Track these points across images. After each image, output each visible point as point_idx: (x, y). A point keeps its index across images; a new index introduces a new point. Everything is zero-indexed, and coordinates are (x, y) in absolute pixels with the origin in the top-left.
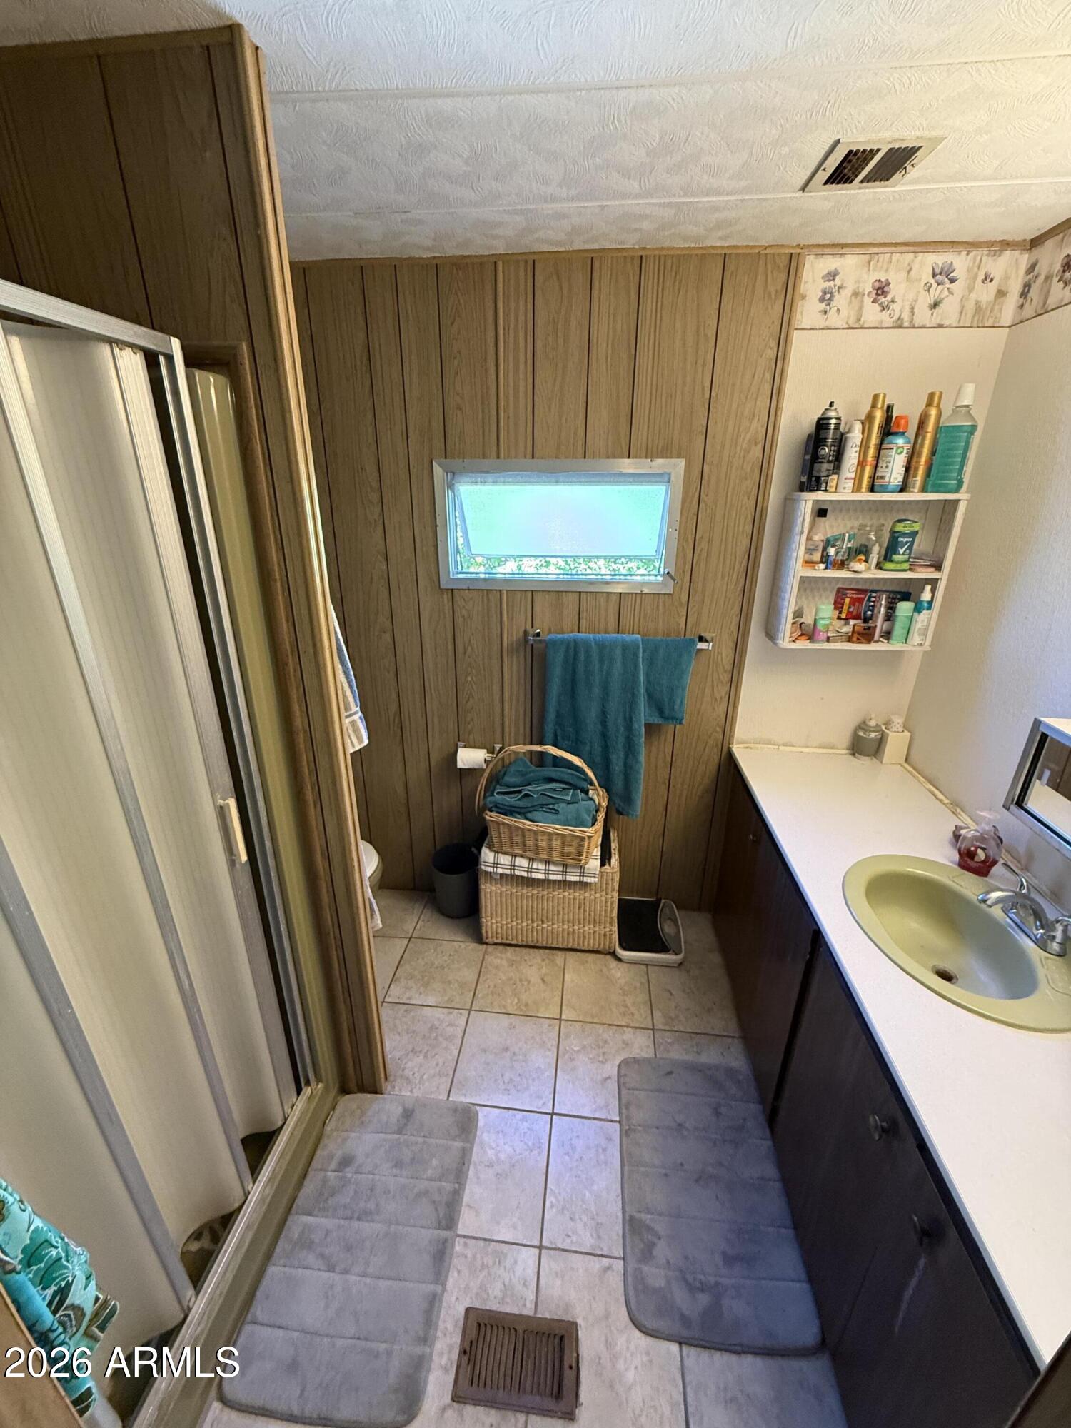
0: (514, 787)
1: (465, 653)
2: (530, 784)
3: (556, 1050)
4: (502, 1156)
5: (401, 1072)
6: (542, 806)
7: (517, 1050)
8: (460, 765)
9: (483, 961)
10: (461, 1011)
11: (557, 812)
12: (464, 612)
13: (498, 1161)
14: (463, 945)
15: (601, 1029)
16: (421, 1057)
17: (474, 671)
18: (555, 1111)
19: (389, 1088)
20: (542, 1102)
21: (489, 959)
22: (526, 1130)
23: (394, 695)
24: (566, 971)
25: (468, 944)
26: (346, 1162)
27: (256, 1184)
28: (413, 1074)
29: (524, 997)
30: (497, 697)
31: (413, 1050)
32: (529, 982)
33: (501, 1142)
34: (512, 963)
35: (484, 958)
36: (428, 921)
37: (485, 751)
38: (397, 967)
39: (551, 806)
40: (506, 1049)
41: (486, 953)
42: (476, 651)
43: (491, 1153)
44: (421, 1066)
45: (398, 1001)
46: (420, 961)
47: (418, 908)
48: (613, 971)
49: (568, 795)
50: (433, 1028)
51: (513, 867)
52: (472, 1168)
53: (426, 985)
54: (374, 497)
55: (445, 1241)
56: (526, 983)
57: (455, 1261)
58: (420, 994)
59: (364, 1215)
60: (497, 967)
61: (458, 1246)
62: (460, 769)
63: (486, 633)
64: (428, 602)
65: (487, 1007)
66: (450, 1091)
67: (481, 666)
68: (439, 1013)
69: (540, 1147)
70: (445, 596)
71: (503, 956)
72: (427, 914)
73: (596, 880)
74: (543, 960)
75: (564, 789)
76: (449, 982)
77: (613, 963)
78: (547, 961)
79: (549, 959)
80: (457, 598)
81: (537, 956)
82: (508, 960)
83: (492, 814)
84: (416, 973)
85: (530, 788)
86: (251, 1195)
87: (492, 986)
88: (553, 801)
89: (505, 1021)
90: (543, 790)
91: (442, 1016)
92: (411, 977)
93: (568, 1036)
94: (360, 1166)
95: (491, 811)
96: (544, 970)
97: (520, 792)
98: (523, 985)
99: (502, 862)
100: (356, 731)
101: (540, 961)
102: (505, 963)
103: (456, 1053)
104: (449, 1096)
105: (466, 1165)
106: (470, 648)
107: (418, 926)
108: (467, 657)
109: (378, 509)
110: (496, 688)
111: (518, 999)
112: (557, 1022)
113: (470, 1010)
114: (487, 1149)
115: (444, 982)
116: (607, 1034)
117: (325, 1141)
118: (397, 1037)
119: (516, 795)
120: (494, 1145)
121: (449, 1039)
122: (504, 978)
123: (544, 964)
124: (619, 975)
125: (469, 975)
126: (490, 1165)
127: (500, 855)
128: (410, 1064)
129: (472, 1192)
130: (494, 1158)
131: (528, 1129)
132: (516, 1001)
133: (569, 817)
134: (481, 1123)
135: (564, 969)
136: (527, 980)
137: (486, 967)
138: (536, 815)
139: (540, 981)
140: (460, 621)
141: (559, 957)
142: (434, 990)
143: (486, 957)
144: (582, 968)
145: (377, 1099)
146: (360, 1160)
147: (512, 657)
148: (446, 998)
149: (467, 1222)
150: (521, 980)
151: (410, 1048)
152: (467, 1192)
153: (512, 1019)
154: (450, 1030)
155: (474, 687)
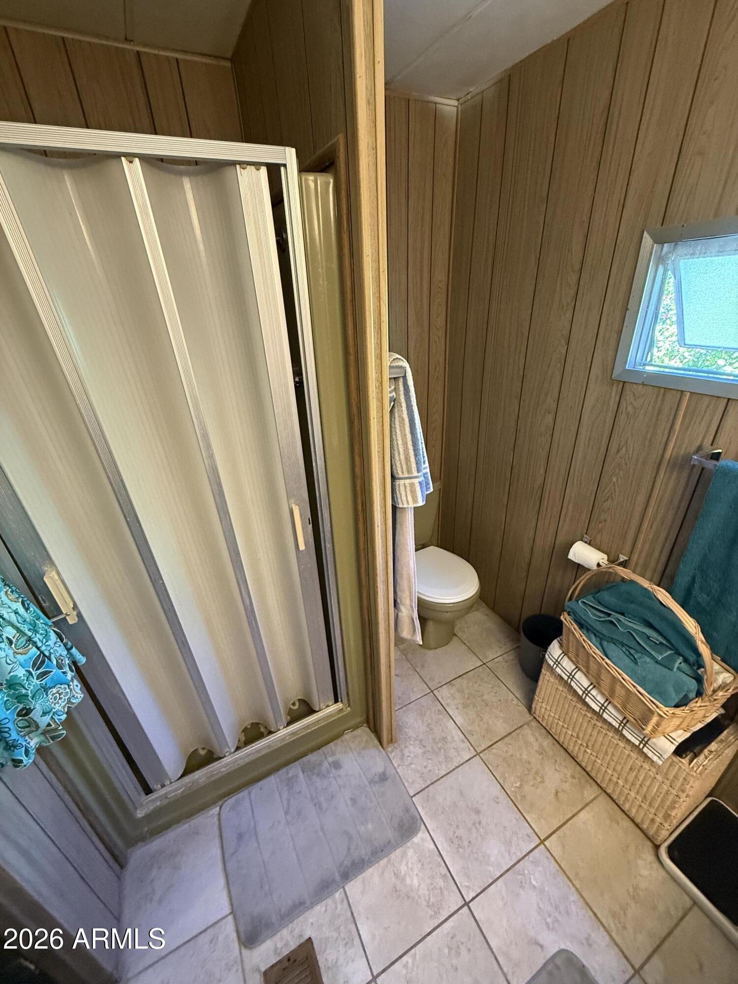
0: (606, 607)
1: (618, 452)
2: (623, 614)
3: (515, 860)
4: (408, 881)
5: (403, 747)
6: (623, 645)
7: (484, 823)
8: (571, 556)
9: (519, 728)
10: (471, 748)
11: (635, 661)
12: (630, 409)
13: (403, 879)
14: (515, 701)
15: (574, 897)
16: (421, 751)
17: (621, 473)
18: (470, 905)
19: (390, 749)
20: (467, 884)
21: (526, 731)
22: (438, 887)
23: (542, 471)
24: (588, 808)
25: (520, 704)
26: (337, 765)
27: (285, 729)
28: (408, 756)
29: (527, 788)
30: (639, 509)
31: (421, 741)
32: (542, 782)
33: (416, 871)
34: (541, 752)
35: (523, 725)
36: (506, 662)
37: (605, 557)
38: (459, 677)
39: (632, 652)
40: (478, 812)
41: (528, 724)
42: (631, 453)
43: (403, 868)
44: (416, 756)
45: (440, 699)
46: (476, 686)
47: (509, 646)
48: (640, 862)
49: (661, 654)
50: (444, 739)
51: (572, 676)
52: (385, 860)
53: (465, 706)
54: (573, 279)
55: (334, 881)
56: (539, 779)
57: (329, 901)
58: (457, 708)
59: (318, 806)
60: (527, 743)
61: (338, 895)
62: (569, 559)
63: (649, 436)
64: (595, 390)
65: (491, 765)
66: (418, 793)
67: (631, 471)
68: (457, 735)
69: (435, 913)
70: (614, 388)
71: (540, 739)
72: (511, 656)
73: (661, 763)
74: (573, 777)
75: (661, 643)
76: (482, 720)
77: (650, 857)
78: (575, 781)
79: (580, 782)
80: (627, 392)
81: (569, 769)
82: (541, 746)
83: (568, 618)
84: (466, 691)
85: (621, 618)
86: (279, 732)
87: (510, 753)
88: (638, 647)
89: (496, 790)
90: (635, 630)
91: (456, 738)
92: (460, 691)
93: (536, 863)
94: (339, 776)
95: (569, 615)
96: (566, 786)
97: (609, 615)
98: (535, 779)
99: (564, 665)
100: (413, 492)
101: (569, 774)
102: (536, 746)
103: (443, 773)
104: (415, 795)
105: (383, 853)
106: (624, 449)
107: (497, 660)
108: (618, 456)
109: (572, 292)
110: (641, 499)
111: (521, 785)
112: (538, 841)
113: (478, 754)
114: (404, 863)
115: (478, 715)
116: (576, 908)
117: (339, 741)
118: (420, 721)
119: (602, 615)
120: (410, 865)
121: (447, 758)
122: (525, 757)
123: (570, 780)
124: (645, 873)
125: (501, 728)
126: (396, 875)
127: (565, 657)
128: (411, 748)
129: (372, 874)
130: (403, 873)
131: (441, 889)
132: (518, 784)
133: (650, 677)
134: (416, 840)
135: (587, 805)
136: (542, 777)
137: (518, 734)
138: (611, 648)
139: (553, 791)
140: (622, 417)
141: (590, 792)
142: (467, 714)
143: (526, 726)
144: (608, 822)
145: (378, 748)
146: (342, 772)
147: (671, 473)
148: (469, 728)
149: (354, 888)
150: (537, 773)
151: (421, 737)
152: (371, 870)
153: (503, 795)
154: (452, 753)
155: (617, 490)
